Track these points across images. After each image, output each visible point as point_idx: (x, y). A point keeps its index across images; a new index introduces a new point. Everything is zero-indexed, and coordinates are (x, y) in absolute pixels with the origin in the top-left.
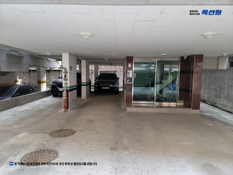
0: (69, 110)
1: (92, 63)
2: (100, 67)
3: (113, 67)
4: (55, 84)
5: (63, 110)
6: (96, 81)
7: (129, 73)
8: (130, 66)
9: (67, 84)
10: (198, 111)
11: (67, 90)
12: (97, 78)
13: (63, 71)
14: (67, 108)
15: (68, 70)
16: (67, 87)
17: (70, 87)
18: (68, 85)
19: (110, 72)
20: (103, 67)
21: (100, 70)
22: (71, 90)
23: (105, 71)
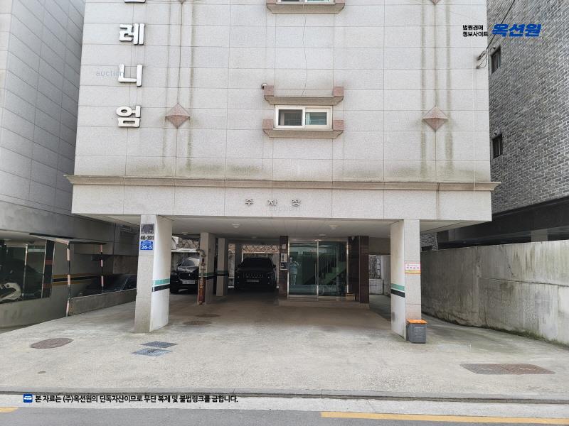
0: (205, 303)
1: (232, 242)
2: (244, 247)
3: (267, 247)
4: (176, 274)
5: (198, 303)
6: (239, 269)
7: (283, 257)
8: (284, 247)
9: (204, 270)
10: (367, 305)
11: (204, 278)
12: (239, 266)
13: (201, 253)
14: (204, 301)
15: (207, 253)
16: (204, 274)
17: (208, 274)
18: (206, 272)
19: (263, 256)
20: (250, 247)
21: (243, 252)
22: (208, 278)
23: (253, 254)
